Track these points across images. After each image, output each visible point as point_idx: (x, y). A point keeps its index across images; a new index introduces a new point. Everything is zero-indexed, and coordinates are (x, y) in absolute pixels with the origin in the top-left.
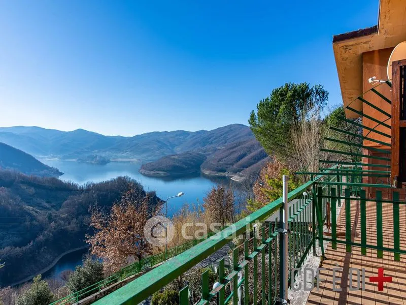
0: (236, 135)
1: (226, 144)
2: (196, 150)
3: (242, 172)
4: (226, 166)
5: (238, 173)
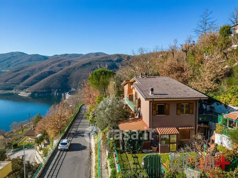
0: (18, 61)
1: (10, 68)
3: (27, 89)
5: (24, 90)
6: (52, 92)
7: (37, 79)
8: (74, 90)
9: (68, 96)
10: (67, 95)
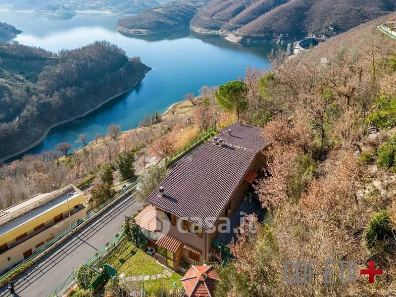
4: (220, 22)
5: (234, 31)
6: (273, 38)
7: (254, 14)
8: (312, 36)
9: (298, 49)
10: (296, 47)
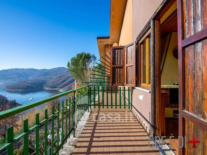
0: (61, 72)
1: (57, 76)
2: (41, 78)
3: (64, 88)
4: (57, 85)
7: (70, 82)
